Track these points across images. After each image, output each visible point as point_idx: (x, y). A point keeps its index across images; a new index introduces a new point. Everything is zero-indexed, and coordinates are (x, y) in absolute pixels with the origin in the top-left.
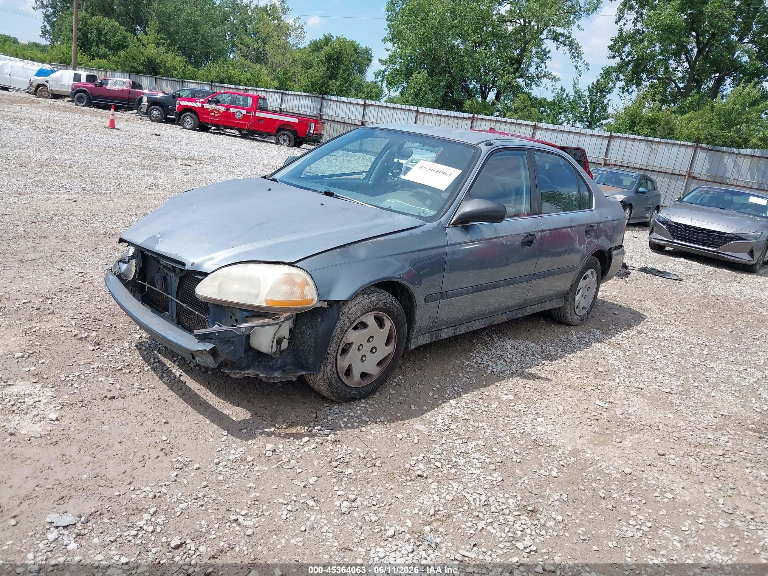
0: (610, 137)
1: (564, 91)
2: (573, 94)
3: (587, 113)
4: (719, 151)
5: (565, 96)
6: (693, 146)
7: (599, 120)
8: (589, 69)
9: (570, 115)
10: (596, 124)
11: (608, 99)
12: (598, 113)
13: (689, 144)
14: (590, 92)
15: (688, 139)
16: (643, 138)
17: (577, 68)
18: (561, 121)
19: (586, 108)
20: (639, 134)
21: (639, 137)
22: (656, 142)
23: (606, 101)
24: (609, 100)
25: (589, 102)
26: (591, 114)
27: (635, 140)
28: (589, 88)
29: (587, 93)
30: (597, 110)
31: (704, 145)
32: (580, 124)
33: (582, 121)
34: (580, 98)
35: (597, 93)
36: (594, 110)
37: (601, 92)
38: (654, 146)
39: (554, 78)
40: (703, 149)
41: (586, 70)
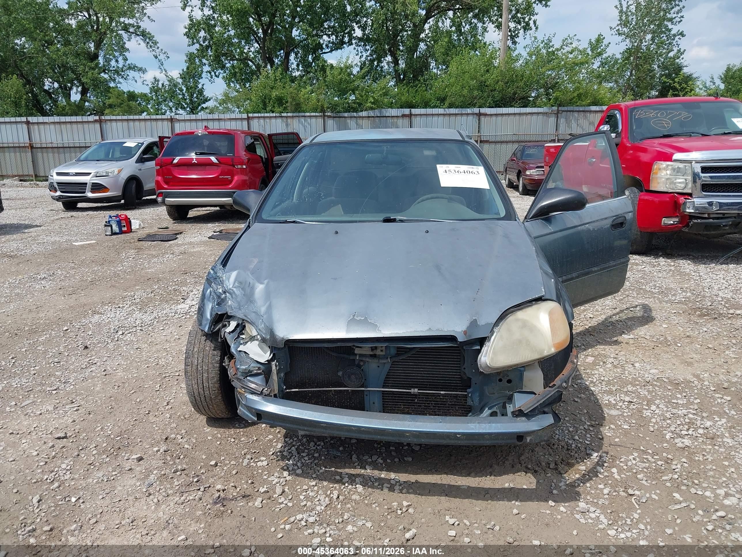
0: (248, 118)
1: (158, 81)
2: (168, 83)
3: (185, 99)
4: (342, 117)
5: (160, 86)
6: (321, 116)
7: (199, 105)
8: (169, 57)
9: (171, 104)
10: (197, 108)
11: (202, 83)
12: (197, 98)
13: (317, 114)
14: (182, 79)
15: (315, 110)
16: (278, 115)
17: (156, 57)
18: (163, 111)
19: (183, 94)
20: (273, 112)
21: (274, 115)
22: (290, 117)
23: (200, 86)
24: (203, 85)
25: (185, 89)
26: (191, 100)
27: (271, 117)
28: (181, 75)
29: (180, 81)
30: (195, 95)
31: (329, 114)
32: (183, 111)
33: (183, 108)
34: (175, 86)
35: (190, 79)
36: (192, 96)
37: (194, 78)
38: (289, 120)
39: (140, 69)
40: (329, 117)
41: (166, 59)
